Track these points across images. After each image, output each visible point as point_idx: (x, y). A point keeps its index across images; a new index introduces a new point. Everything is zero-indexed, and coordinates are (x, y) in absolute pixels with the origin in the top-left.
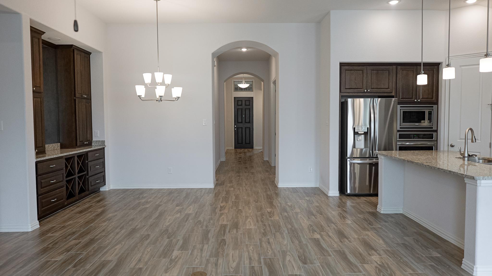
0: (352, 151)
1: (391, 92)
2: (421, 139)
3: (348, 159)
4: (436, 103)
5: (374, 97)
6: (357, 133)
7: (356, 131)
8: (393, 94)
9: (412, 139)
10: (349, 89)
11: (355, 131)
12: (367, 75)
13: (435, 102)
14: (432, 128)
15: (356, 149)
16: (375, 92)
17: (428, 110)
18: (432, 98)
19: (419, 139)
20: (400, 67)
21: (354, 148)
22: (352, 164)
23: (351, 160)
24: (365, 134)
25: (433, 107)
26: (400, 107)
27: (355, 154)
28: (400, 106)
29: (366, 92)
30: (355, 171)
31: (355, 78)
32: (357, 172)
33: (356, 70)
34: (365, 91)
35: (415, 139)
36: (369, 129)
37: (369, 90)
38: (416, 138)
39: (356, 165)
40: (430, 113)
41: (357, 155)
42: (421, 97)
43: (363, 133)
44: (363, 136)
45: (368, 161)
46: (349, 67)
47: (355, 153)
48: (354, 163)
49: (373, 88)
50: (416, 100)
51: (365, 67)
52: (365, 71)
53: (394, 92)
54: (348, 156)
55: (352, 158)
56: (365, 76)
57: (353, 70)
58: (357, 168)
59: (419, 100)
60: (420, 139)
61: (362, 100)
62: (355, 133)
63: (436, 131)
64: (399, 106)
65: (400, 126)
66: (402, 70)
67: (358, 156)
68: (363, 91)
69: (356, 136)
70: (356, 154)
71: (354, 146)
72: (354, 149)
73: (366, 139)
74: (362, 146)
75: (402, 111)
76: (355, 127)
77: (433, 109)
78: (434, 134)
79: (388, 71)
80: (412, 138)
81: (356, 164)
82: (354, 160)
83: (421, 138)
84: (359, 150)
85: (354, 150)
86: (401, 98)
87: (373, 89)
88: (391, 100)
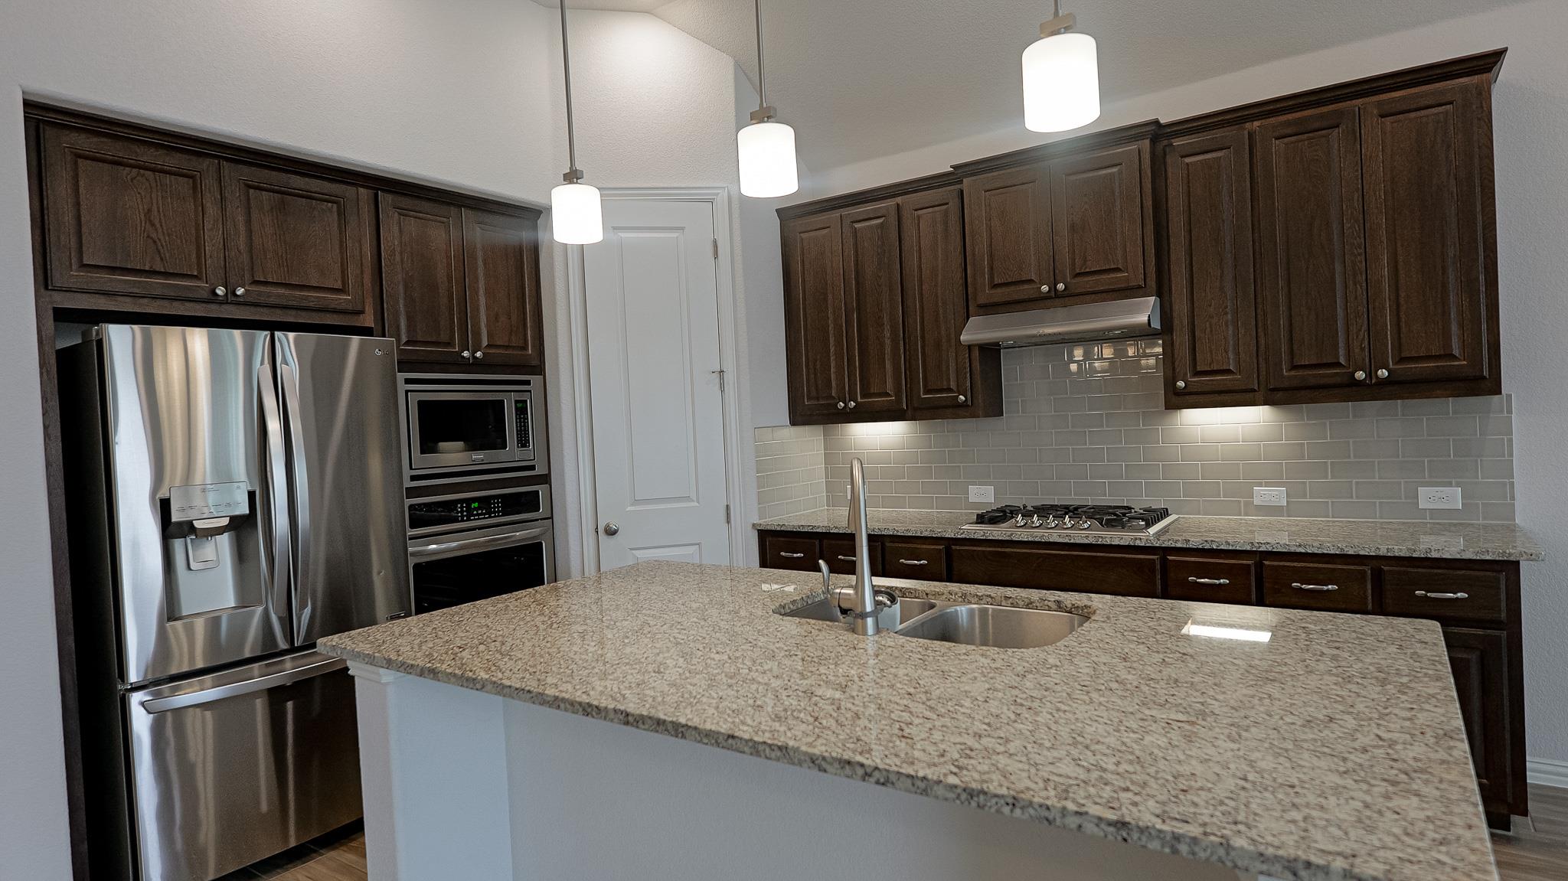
0: (162, 636)
1: (359, 308)
2: (498, 516)
3: (136, 699)
4: (539, 369)
5: (272, 327)
6: (186, 528)
7: (175, 517)
8: (368, 320)
9: (463, 521)
10: (112, 269)
11: (174, 519)
12: (223, 209)
13: (535, 362)
14: (532, 468)
15: (185, 626)
16: (278, 301)
17: (514, 396)
18: (525, 348)
19: (490, 517)
20: (390, 197)
21: (169, 619)
22: (169, 717)
23: (158, 695)
24: (240, 526)
25: (528, 383)
26: (406, 383)
27: (181, 655)
28: (406, 379)
29: (225, 301)
30: (192, 755)
31: (149, 210)
32: (201, 757)
33: (153, 170)
34: (220, 291)
35: (475, 519)
36: (259, 498)
37: (240, 291)
38: (478, 515)
39: (192, 721)
40: (521, 410)
41: (192, 658)
42: (485, 343)
43: (225, 522)
44: (225, 540)
45: (258, 679)
46: (103, 139)
47: (180, 648)
48: (179, 711)
49: (266, 283)
50: (466, 354)
51: (208, 161)
52: (209, 182)
53: (369, 310)
54: (134, 676)
55: (161, 680)
56: (212, 210)
57: (132, 166)
58: (199, 733)
59: (479, 354)
60: (495, 516)
61: (198, 340)
62: (171, 529)
63: (545, 479)
64: (401, 377)
65: (411, 468)
66: (400, 214)
67: (200, 664)
68: (205, 295)
69: (178, 544)
70: (186, 649)
71: (171, 610)
72: (174, 628)
73: (242, 555)
74: (228, 598)
75: (414, 399)
76: (167, 496)
77: (530, 391)
78: (541, 489)
79: (335, 205)
80: (462, 516)
81: (191, 709)
82: (174, 691)
83: (499, 512)
84: (200, 625)
85: (170, 631)
86: (404, 339)
87: (262, 289)
88: (345, 347)
